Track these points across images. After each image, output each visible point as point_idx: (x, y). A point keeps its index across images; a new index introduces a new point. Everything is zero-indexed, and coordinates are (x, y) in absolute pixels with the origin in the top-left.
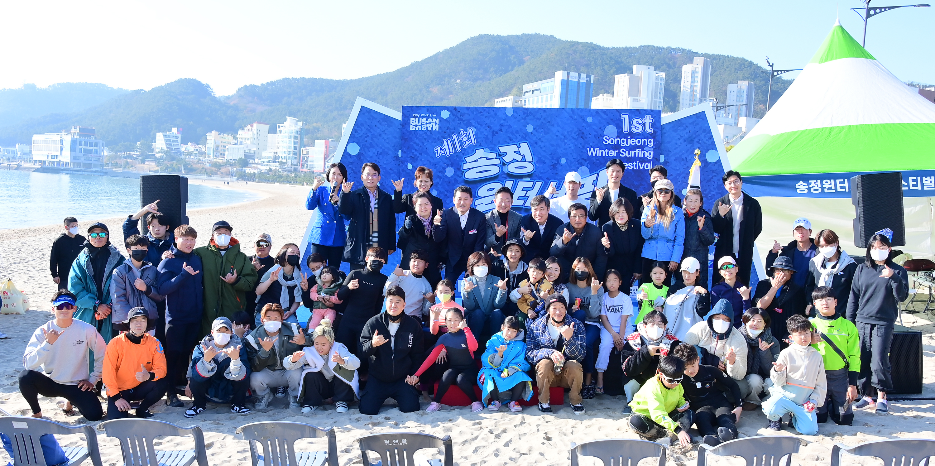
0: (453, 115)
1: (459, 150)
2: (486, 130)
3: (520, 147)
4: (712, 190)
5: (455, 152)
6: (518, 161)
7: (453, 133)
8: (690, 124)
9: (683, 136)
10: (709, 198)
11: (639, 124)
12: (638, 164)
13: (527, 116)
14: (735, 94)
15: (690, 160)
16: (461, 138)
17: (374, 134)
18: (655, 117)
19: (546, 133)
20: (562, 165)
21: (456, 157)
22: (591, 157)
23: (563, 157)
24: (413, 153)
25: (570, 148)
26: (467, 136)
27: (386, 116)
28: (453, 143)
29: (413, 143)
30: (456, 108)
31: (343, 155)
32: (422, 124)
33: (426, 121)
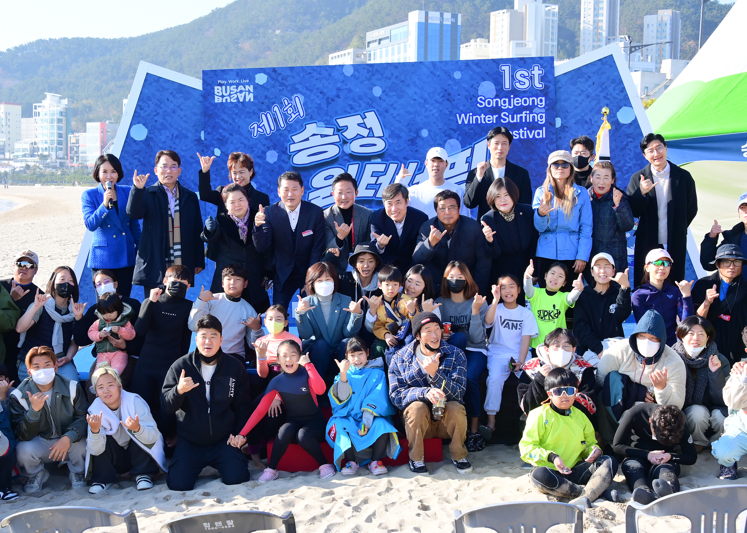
0: (272, 79)
1: (283, 126)
2: (318, 96)
3: (366, 117)
4: (628, 160)
5: (278, 130)
6: (364, 137)
7: (273, 103)
8: (594, 73)
9: (584, 90)
10: (625, 172)
11: (524, 77)
12: (525, 132)
13: (373, 75)
14: (655, 28)
15: (596, 122)
16: (284, 110)
17: (166, 111)
18: (546, 66)
19: (400, 97)
20: (423, 139)
21: (279, 137)
22: (463, 125)
23: (424, 128)
24: (220, 134)
25: (433, 115)
26: (292, 106)
27: (180, 85)
28: (275, 117)
29: (219, 121)
30: (276, 69)
31: (125, 142)
32: (231, 93)
33: (236, 89)
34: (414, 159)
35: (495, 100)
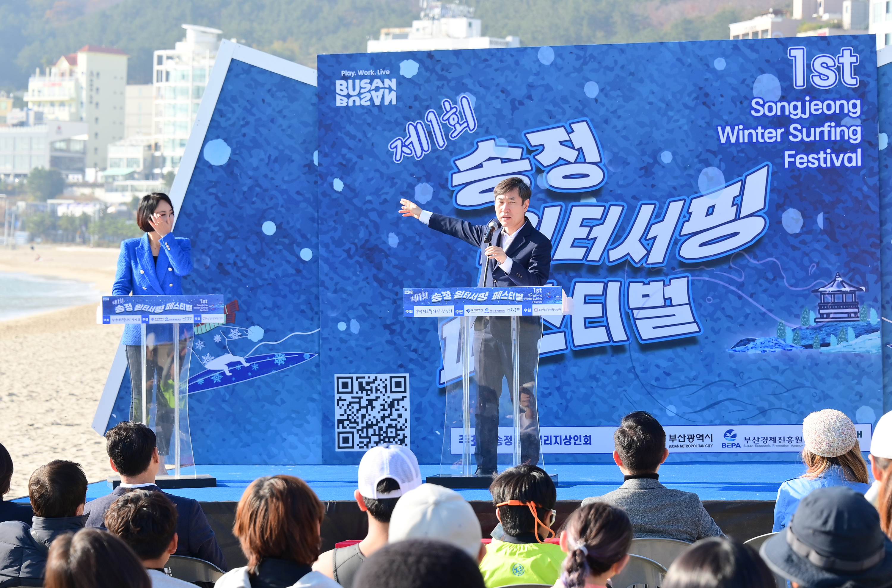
0: (427, 69)
1: (441, 144)
2: (498, 97)
3: (573, 131)
5: (434, 150)
6: (569, 163)
7: (428, 108)
11: (828, 67)
13: (585, 63)
16: (445, 118)
17: (259, 119)
18: (862, 50)
19: (627, 99)
20: (663, 167)
21: (435, 161)
22: (727, 145)
23: (666, 149)
24: (344, 156)
25: (680, 128)
26: (457, 113)
27: (283, 77)
28: (429, 131)
29: (343, 135)
30: (432, 54)
31: (196, 167)
32: (361, 92)
33: (369, 85)
34: (650, 198)
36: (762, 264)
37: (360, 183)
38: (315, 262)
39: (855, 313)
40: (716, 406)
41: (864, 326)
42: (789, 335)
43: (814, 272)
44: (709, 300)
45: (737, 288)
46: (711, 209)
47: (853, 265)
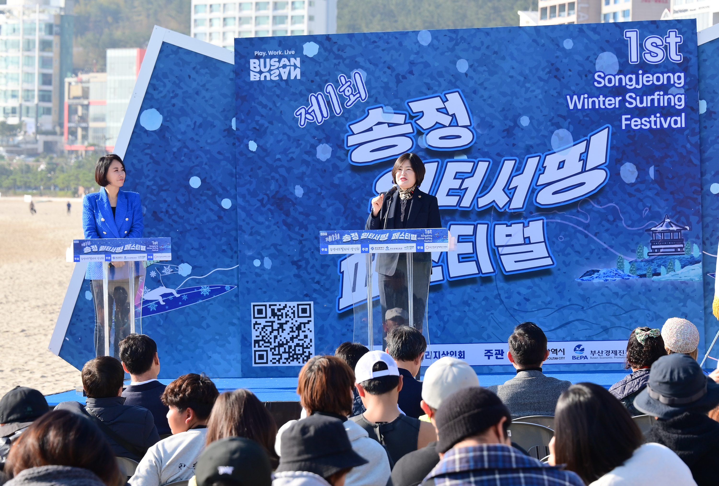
0: (326, 49)
1: (338, 111)
2: (385, 73)
3: (447, 100)
5: (333, 116)
6: (444, 126)
7: (327, 81)
11: (657, 46)
12: (658, 119)
13: (457, 44)
16: (341, 91)
17: (186, 92)
18: (685, 32)
19: (492, 73)
20: (522, 129)
21: (333, 126)
22: (575, 111)
23: (525, 114)
24: (257, 122)
25: (536, 97)
26: (351, 86)
27: (206, 58)
28: (328, 100)
29: (256, 105)
30: (330, 37)
31: (133, 132)
32: (271, 69)
33: (278, 63)
34: (511, 155)
35: (617, 77)
36: (603, 208)
37: (271, 145)
38: (234, 210)
39: (681, 248)
40: (567, 326)
41: (688, 258)
42: (627, 267)
43: (647, 215)
44: (561, 238)
45: (584, 228)
46: (562, 164)
47: (679, 209)
